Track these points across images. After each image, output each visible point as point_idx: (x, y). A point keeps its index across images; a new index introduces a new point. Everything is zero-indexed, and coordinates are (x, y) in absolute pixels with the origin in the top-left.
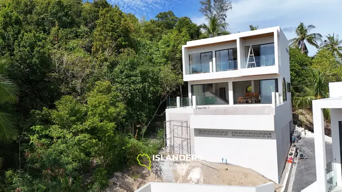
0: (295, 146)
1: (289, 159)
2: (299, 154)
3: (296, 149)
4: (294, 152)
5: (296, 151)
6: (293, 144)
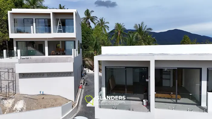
0: (83, 78)
1: (80, 87)
2: (85, 83)
3: (84, 80)
4: (83, 82)
5: (84, 82)
6: (82, 78)
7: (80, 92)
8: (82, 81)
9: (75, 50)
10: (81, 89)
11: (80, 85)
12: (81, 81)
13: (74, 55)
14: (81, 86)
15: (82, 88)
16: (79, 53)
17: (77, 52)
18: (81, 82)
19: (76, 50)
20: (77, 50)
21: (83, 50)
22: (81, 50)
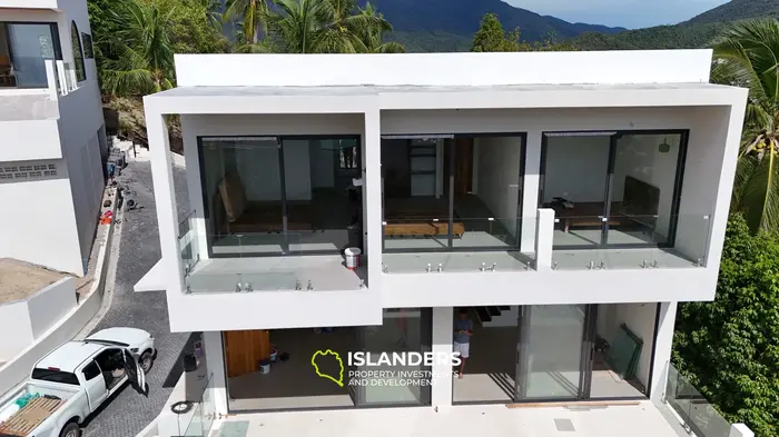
1: (103, 217)
3: (119, 191)
4: (113, 199)
5: (119, 196)
7: (106, 238)
8: (111, 194)
9: (59, 63)
10: (108, 225)
11: (104, 210)
12: (106, 195)
13: (58, 85)
14: (109, 213)
15: (113, 222)
16: (81, 76)
17: (73, 72)
18: (106, 198)
19: (66, 66)
20: (72, 65)
21: (99, 65)
22: (90, 64)
